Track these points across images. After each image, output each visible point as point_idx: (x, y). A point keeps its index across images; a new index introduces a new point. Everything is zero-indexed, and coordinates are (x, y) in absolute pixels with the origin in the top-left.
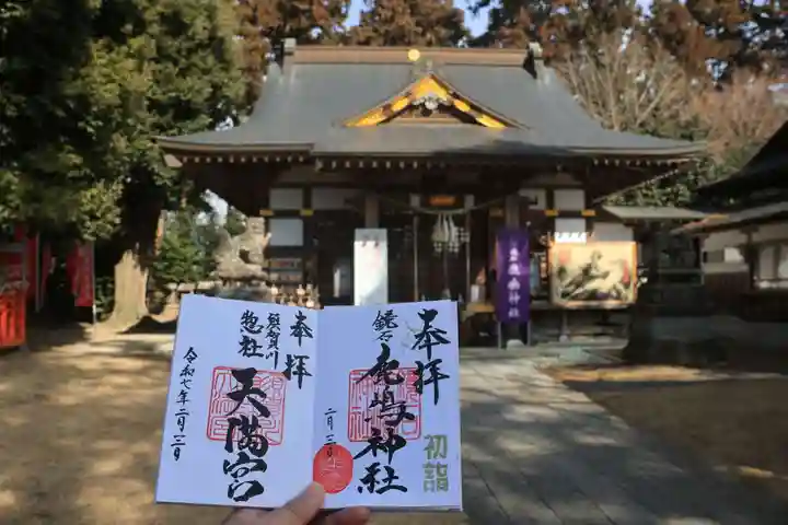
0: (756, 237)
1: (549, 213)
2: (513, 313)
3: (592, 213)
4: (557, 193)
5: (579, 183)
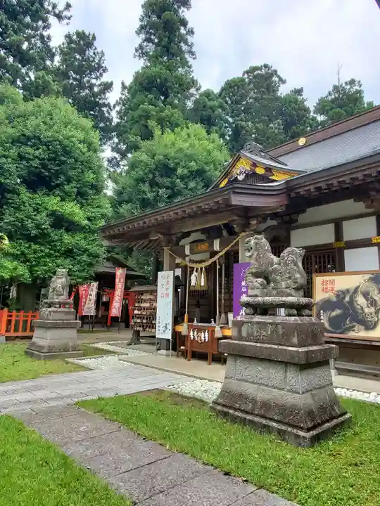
1: (337, 245)
4: (345, 224)
5: (371, 210)
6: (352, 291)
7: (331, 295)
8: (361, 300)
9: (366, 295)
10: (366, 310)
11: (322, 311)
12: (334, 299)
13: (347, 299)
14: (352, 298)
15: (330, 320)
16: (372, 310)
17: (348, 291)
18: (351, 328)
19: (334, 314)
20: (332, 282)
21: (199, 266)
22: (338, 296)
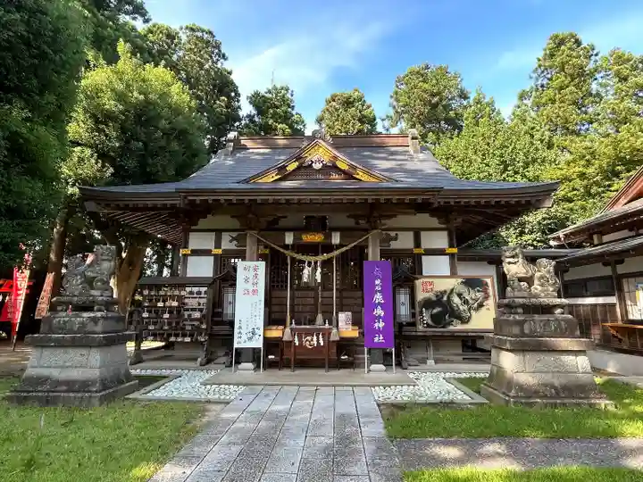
0: (621, 269)
1: (416, 251)
2: (379, 339)
3: (455, 250)
4: (423, 234)
5: (443, 226)
6: (448, 292)
7: (431, 295)
8: (456, 300)
9: (460, 295)
10: (461, 307)
11: (424, 309)
12: (434, 299)
13: (445, 298)
14: (448, 297)
15: (433, 317)
16: (466, 307)
17: (445, 291)
18: (450, 323)
19: (435, 311)
20: (431, 284)
21: (313, 259)
22: (437, 296)
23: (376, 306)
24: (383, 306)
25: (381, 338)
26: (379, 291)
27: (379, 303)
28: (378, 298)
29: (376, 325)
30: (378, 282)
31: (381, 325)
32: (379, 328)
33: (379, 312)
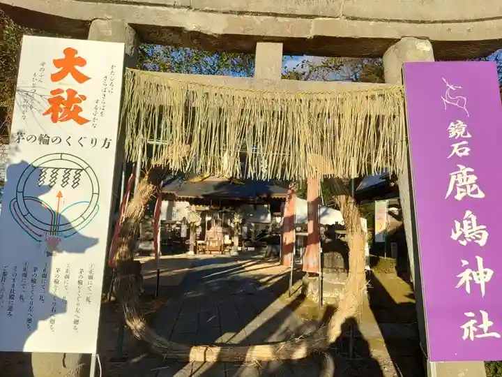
23: (457, 210)
24: (483, 211)
25: (487, 324)
26: (466, 161)
27: (468, 203)
28: (464, 182)
29: (465, 276)
30: (457, 129)
31: (484, 276)
32: (475, 286)
33: (470, 229)
